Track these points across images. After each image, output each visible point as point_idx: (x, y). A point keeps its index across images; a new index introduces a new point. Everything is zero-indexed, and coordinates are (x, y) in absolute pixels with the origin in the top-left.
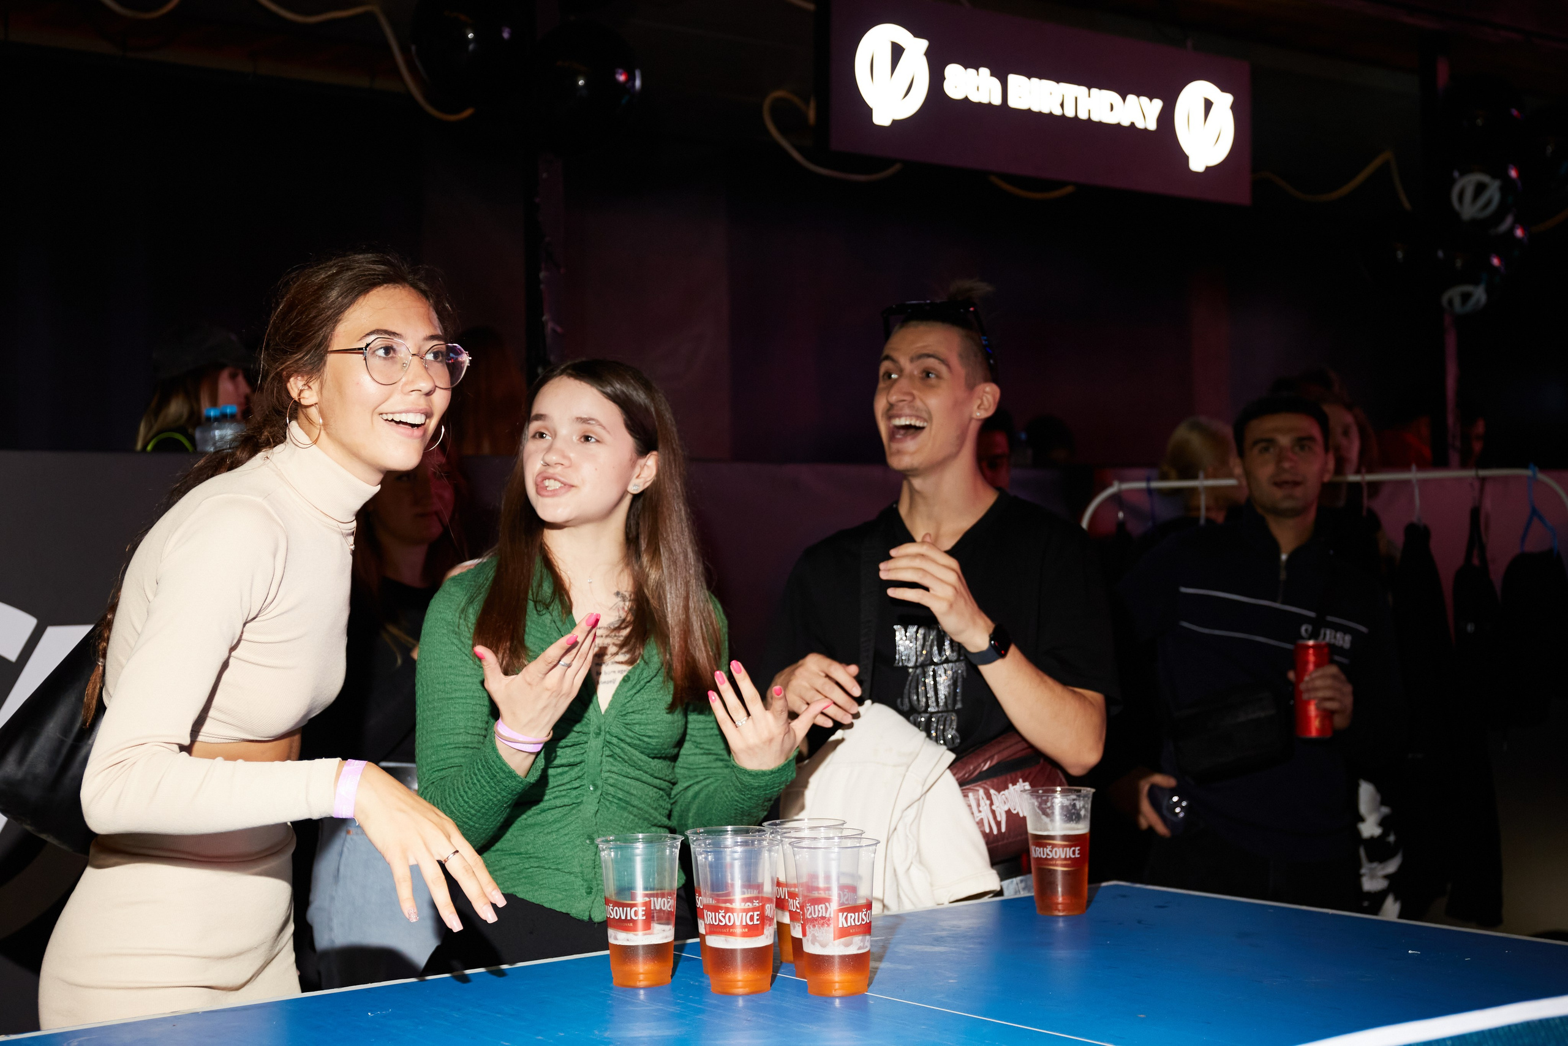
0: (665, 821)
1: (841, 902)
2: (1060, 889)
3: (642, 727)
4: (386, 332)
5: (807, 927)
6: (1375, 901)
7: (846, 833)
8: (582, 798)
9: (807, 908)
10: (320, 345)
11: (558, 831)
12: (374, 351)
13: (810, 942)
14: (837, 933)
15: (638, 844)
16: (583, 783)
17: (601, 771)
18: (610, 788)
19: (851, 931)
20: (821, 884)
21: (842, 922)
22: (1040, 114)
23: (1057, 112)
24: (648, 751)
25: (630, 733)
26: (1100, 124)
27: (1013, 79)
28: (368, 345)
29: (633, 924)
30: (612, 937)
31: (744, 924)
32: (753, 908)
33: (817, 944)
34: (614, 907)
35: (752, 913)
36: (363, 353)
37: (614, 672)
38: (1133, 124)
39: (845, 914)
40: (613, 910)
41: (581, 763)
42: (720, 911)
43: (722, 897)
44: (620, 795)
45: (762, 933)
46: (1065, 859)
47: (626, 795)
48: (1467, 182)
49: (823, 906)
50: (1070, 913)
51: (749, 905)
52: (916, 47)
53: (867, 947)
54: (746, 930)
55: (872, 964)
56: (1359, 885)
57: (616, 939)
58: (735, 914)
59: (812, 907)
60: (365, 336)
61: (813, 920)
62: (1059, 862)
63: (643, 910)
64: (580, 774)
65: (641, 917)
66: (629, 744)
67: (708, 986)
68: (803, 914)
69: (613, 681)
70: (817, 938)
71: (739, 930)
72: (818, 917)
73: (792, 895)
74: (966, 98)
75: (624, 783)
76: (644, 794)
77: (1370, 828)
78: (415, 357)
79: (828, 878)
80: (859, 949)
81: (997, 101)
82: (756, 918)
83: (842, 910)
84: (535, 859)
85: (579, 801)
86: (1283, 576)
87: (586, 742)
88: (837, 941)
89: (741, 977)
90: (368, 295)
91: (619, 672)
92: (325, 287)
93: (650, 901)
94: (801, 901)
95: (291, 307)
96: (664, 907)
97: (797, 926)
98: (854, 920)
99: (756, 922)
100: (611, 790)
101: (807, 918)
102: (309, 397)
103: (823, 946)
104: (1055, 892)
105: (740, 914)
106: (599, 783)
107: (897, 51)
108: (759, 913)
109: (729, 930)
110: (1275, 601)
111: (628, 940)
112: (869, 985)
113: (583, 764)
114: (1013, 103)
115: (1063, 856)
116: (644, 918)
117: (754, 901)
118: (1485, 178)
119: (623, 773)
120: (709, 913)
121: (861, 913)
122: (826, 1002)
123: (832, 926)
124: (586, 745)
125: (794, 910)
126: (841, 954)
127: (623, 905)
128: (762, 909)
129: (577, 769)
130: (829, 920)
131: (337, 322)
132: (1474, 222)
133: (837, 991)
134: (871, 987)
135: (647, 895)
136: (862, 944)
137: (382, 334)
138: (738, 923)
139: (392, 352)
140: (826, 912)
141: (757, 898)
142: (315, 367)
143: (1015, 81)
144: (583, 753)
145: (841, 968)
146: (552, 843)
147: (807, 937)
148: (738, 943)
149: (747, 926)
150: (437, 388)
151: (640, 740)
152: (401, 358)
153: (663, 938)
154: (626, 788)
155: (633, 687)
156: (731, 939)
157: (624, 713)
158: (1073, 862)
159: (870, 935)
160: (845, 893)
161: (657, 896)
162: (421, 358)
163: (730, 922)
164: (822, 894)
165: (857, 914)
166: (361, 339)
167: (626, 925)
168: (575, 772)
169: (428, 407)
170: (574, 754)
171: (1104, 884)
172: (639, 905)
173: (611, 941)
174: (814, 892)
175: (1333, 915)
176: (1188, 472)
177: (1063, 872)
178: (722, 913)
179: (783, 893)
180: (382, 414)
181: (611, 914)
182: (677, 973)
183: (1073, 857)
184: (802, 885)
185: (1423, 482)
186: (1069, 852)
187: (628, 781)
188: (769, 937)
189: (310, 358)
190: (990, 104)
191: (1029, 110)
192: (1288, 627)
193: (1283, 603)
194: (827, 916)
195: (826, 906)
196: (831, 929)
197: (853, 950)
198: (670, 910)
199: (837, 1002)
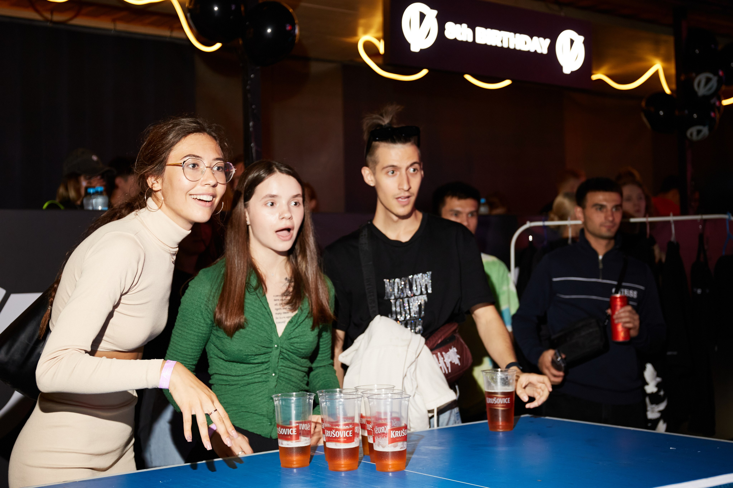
0: (306, 388)
1: (392, 425)
2: (500, 419)
3: (298, 344)
4: (194, 156)
5: (375, 438)
6: (655, 423)
7: (395, 392)
8: (268, 379)
9: (376, 428)
10: (162, 161)
11: (256, 394)
12: (188, 165)
13: (377, 445)
14: (390, 440)
15: (293, 398)
16: (269, 372)
17: (278, 366)
18: (282, 373)
19: (397, 440)
20: (383, 417)
21: (392, 435)
22: (491, 46)
23: (499, 45)
24: (300, 355)
25: (292, 348)
26: (520, 51)
27: (478, 29)
28: (184, 162)
29: (291, 437)
30: (280, 443)
31: (345, 436)
32: (349, 429)
33: (380, 446)
34: (281, 428)
35: (348, 431)
36: (182, 166)
37: (285, 317)
38: (536, 51)
39: (394, 431)
40: (280, 430)
41: (268, 361)
42: (333, 430)
43: (334, 423)
44: (286, 376)
45: (354, 441)
46: (503, 404)
47: (289, 376)
48: (702, 77)
49: (383, 427)
50: (506, 430)
51: (347, 427)
52: (431, 14)
53: (405, 447)
54: (346, 439)
55: (408, 456)
56: (645, 416)
57: (282, 444)
58: (340, 432)
59: (378, 428)
60: (184, 158)
61: (379, 434)
62: (500, 405)
63: (295, 430)
64: (267, 367)
65: (294, 433)
66: (291, 352)
67: (328, 467)
68: (374, 432)
69: (284, 322)
70: (380, 443)
71: (342, 440)
72: (381, 433)
73: (369, 422)
74: (455, 39)
75: (288, 370)
76: (297, 375)
77: (651, 388)
78: (208, 168)
79: (386, 413)
80: (401, 448)
81: (470, 40)
82: (350, 433)
83: (393, 430)
84: (244, 408)
85: (267, 380)
86: (601, 266)
87: (271, 352)
88: (390, 445)
89: (343, 462)
90: (186, 138)
91: (287, 317)
92: (166, 134)
93: (299, 425)
94: (373, 425)
95: (150, 143)
96: (306, 428)
97: (371, 437)
98: (398, 434)
99: (350, 436)
100: (282, 374)
101: (376, 434)
102: (157, 187)
103: (383, 447)
104: (498, 420)
105: (343, 432)
106: (277, 372)
107: (422, 16)
108: (352, 431)
109: (337, 440)
110: (598, 278)
111: (288, 445)
112: (406, 466)
113: (269, 362)
114: (479, 41)
115: (502, 403)
116: (296, 434)
117: (350, 425)
118: (710, 75)
119: (288, 366)
120: (327, 431)
121: (402, 431)
122: (384, 474)
123: (388, 437)
124: (271, 354)
125: (369, 430)
126: (392, 451)
127: (286, 428)
128: (353, 429)
129: (266, 365)
130: (386, 434)
131: (171, 150)
132: (704, 97)
133: (390, 469)
134: (407, 467)
135: (297, 423)
136: (402, 446)
137: (192, 157)
138: (341, 436)
139: (196, 166)
140: (385, 430)
141: (351, 424)
142: (159, 173)
143: (479, 30)
144: (269, 357)
145: (392, 458)
146: (253, 400)
147: (375, 443)
148: (342, 446)
149: (346, 437)
150: (218, 184)
151: (297, 350)
152: (201, 168)
153: (305, 444)
154: (289, 373)
155: (294, 325)
156: (338, 444)
157: (290, 338)
158: (507, 405)
159: (406, 442)
160: (394, 421)
161: (302, 423)
162: (211, 169)
163: (337, 436)
164: (383, 422)
165: (400, 431)
166: (182, 159)
167: (287, 437)
168: (264, 366)
169: (214, 193)
170: (264, 357)
171: (522, 416)
172: (293, 427)
173: (280, 445)
174: (379, 421)
175: (633, 430)
176: (563, 217)
177: (503, 410)
178: (334, 431)
179: (364, 421)
180: (191, 195)
181: (280, 432)
182: (312, 461)
183: (506, 403)
184: (373, 417)
185: (676, 222)
186: (505, 401)
187: (289, 369)
188: (357, 443)
189: (157, 168)
190: (467, 42)
191: (486, 45)
192: (606, 290)
193: (603, 279)
194: (386, 432)
195: (385, 428)
196: (387, 439)
197: (398, 449)
198: (308, 430)
199: (390, 474)
